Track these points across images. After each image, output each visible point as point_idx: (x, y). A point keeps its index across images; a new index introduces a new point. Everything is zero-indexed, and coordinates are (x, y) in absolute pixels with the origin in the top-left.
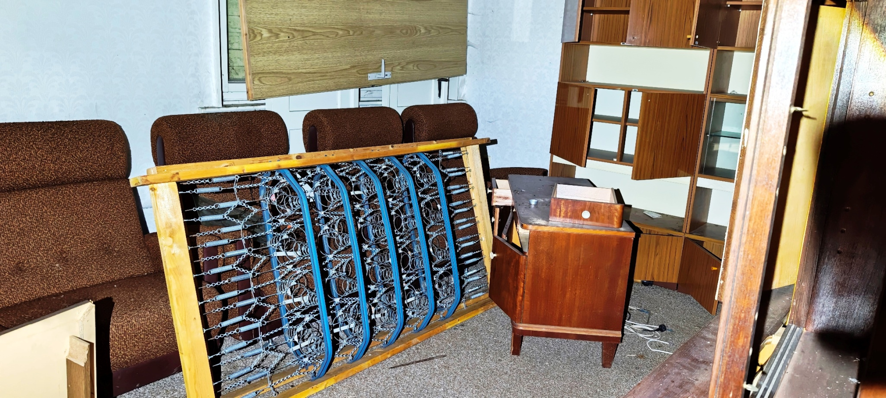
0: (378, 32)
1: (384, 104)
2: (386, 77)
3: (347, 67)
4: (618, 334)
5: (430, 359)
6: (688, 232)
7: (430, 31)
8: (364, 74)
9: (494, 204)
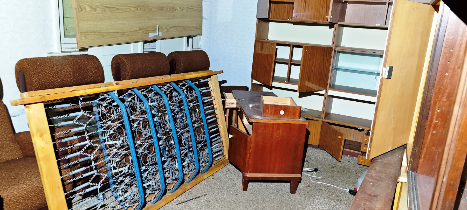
0: (154, 9)
1: (158, 50)
2: (159, 35)
3: (137, 29)
4: (299, 175)
5: (198, 197)
6: (324, 118)
7: (182, 10)
8: (147, 33)
9: (226, 107)
